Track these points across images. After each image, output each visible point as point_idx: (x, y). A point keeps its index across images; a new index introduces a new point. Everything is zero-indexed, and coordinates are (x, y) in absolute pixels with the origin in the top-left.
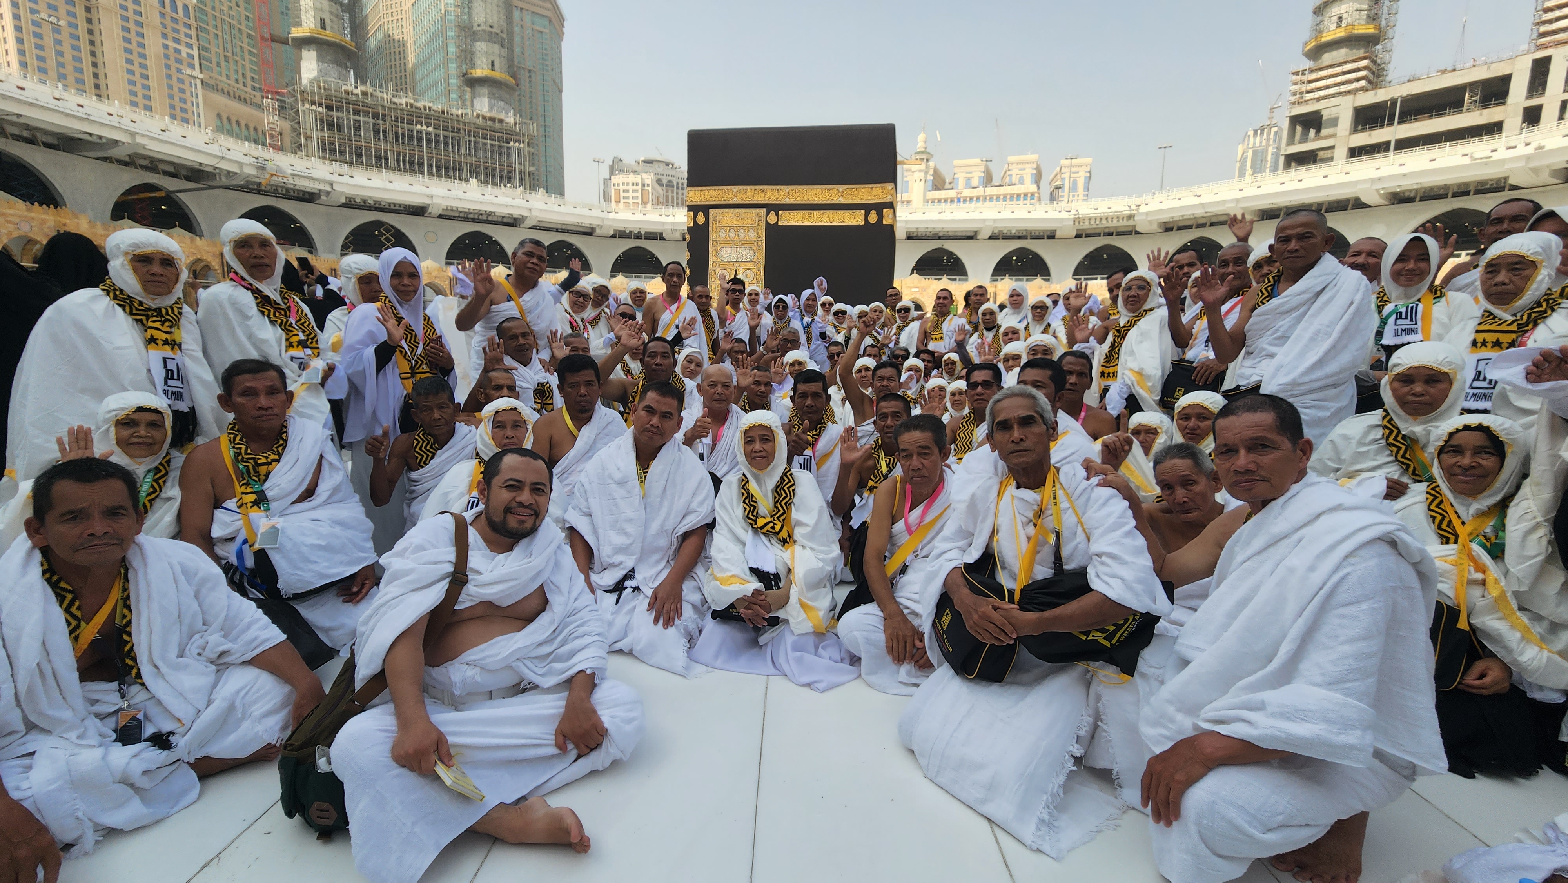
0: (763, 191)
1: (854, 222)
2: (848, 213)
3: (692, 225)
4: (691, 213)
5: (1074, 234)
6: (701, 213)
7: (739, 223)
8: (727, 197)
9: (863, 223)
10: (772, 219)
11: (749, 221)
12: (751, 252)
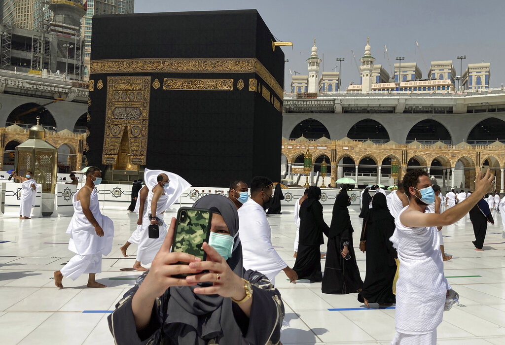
0: (151, 62)
1: (225, 88)
2: (220, 81)
3: (93, 90)
4: (93, 81)
5: (465, 109)
6: (100, 81)
7: (130, 88)
8: (122, 67)
9: (232, 89)
10: (157, 84)
11: (137, 87)
12: (138, 112)
